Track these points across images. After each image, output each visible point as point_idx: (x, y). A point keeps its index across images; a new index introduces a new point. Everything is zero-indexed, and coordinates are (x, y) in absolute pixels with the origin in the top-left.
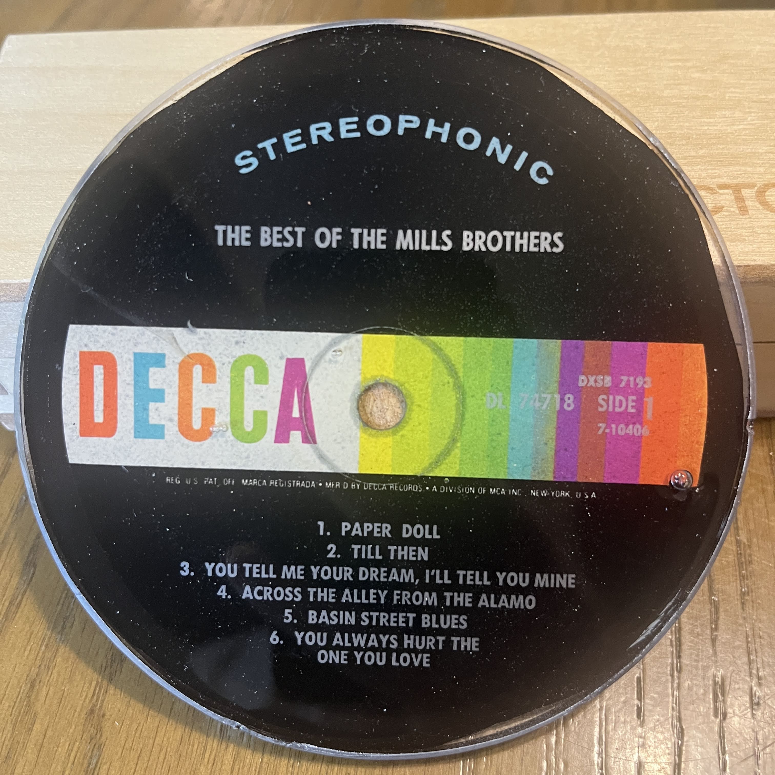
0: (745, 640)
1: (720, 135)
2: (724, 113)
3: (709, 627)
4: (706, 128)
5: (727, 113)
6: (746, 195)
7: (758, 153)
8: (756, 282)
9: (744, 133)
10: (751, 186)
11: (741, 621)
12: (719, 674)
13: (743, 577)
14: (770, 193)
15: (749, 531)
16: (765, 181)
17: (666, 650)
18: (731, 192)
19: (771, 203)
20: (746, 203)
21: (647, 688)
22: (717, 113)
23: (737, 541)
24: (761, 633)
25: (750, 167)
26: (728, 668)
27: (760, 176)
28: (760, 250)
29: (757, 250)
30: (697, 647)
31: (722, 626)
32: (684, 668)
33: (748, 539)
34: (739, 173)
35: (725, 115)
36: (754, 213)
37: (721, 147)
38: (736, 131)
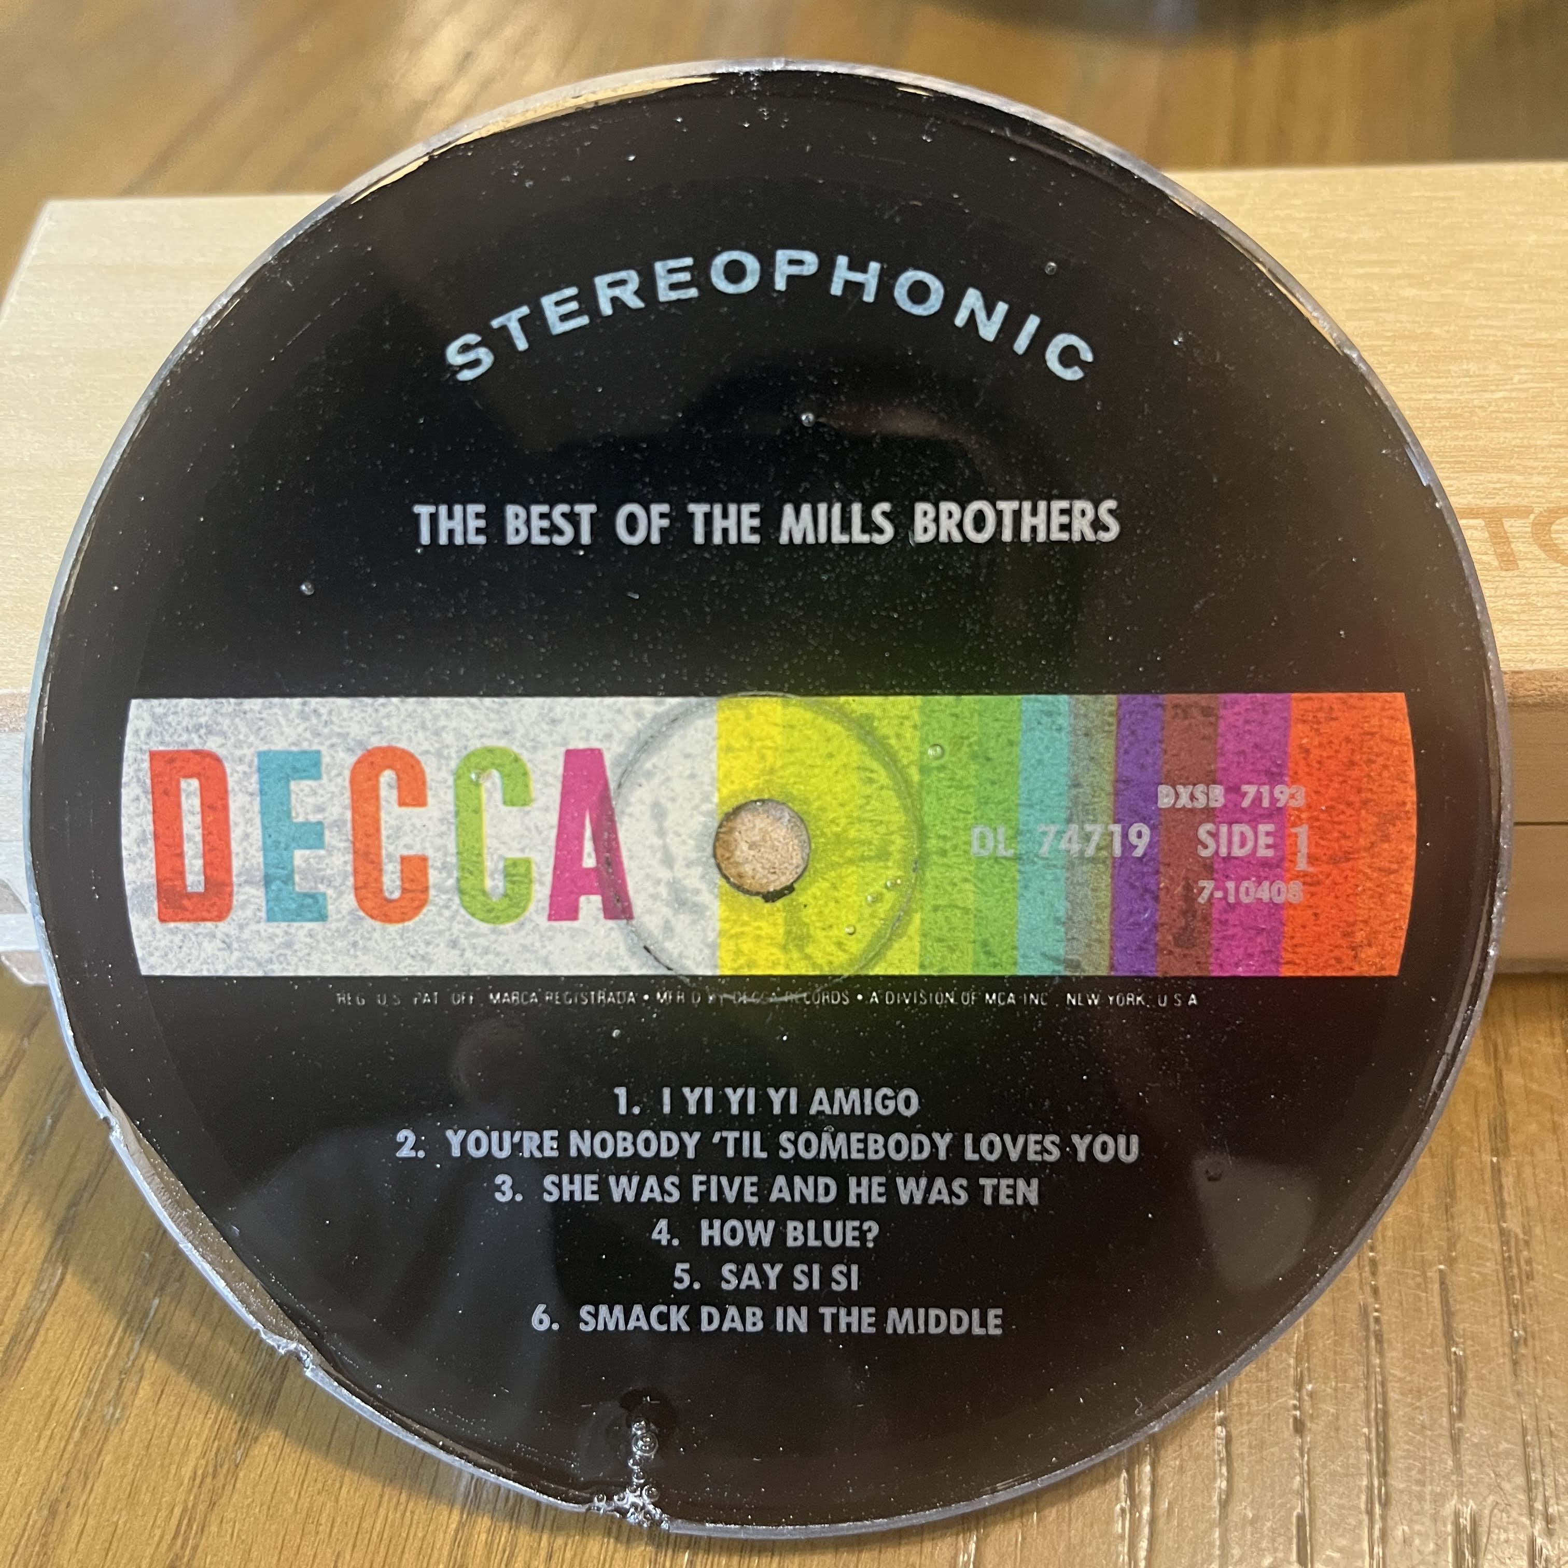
0: (1519, 1439)
1: (1459, 411)
2: (1465, 367)
3: (1445, 1413)
4: (1430, 396)
5: (1473, 367)
6: (1513, 530)
7: (1536, 446)
8: (1535, 705)
9: (1506, 406)
10: (1522, 512)
11: (1512, 1401)
12: (1467, 1512)
13: (1514, 1308)
14: (1560, 528)
15: (1526, 1212)
16: (1550, 502)
17: (1358, 1458)
18: (1483, 524)
19: (1562, 547)
20: (1513, 545)
21: (1320, 1538)
22: (1451, 367)
23: (1502, 1232)
24: (1553, 1426)
25: (1520, 474)
26: (1485, 1499)
27: (1541, 493)
28: (1543, 642)
29: (1536, 640)
30: (1421, 1453)
31: (1471, 1410)
32: (1395, 1496)
33: (1524, 1227)
34: (1498, 486)
35: (1467, 371)
36: (1528, 565)
37: (1461, 435)
38: (1490, 404)
